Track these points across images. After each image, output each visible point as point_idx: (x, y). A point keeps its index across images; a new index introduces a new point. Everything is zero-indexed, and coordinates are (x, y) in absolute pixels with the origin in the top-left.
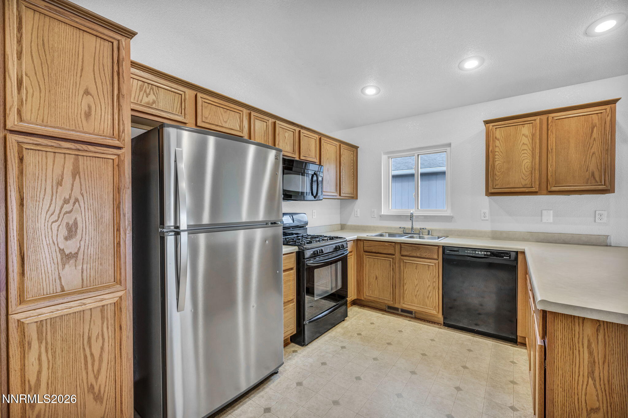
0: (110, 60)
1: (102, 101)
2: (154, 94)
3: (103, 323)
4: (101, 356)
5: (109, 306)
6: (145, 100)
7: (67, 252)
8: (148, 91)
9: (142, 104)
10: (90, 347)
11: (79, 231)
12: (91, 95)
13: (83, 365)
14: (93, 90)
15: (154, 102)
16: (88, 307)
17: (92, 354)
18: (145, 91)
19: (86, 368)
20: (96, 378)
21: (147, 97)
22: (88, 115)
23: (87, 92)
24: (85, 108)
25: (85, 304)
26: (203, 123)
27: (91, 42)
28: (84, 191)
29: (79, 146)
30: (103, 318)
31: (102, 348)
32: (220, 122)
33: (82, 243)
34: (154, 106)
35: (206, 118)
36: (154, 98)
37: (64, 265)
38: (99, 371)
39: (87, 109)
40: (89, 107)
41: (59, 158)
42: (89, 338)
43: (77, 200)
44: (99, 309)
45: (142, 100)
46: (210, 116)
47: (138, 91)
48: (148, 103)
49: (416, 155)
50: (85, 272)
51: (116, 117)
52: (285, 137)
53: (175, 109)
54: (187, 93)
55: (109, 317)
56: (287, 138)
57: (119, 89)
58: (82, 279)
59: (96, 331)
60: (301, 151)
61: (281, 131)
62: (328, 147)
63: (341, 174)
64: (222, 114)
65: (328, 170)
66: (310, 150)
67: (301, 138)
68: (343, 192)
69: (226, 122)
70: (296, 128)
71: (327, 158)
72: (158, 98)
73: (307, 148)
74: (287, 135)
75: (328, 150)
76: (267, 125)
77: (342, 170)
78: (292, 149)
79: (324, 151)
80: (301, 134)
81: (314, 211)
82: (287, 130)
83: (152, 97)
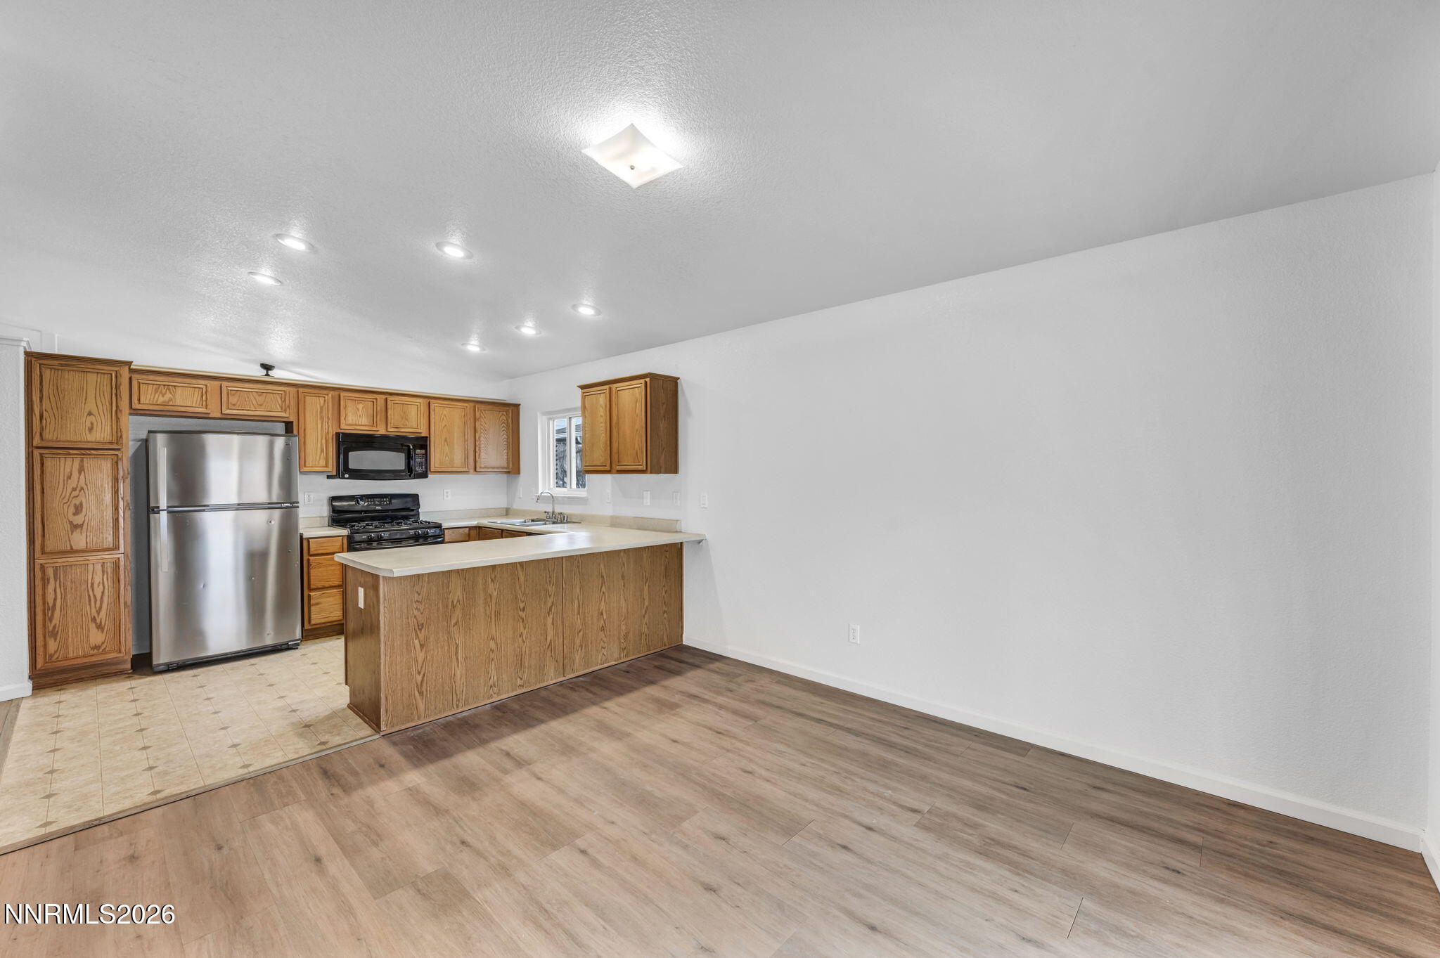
0: (109, 387)
1: (103, 417)
2: (171, 393)
3: (103, 575)
4: (102, 598)
5: (109, 564)
6: (161, 400)
7: (75, 523)
8: (164, 391)
9: (158, 403)
10: (93, 590)
11: (85, 509)
12: (93, 414)
13: (87, 603)
14: (94, 411)
15: (171, 400)
16: (92, 562)
17: (95, 596)
18: (161, 392)
19: (90, 604)
20: (98, 614)
21: (163, 396)
22: (91, 429)
23: (90, 414)
24: (88, 424)
25: (89, 560)
26: (230, 410)
27: (92, 378)
28: (88, 482)
29: (83, 452)
30: (103, 572)
31: (103, 593)
32: (252, 406)
33: (87, 517)
34: (171, 403)
35: (234, 405)
36: (170, 395)
37: (72, 532)
38: (100, 608)
39: (90, 426)
40: (92, 424)
41: (69, 462)
42: (92, 584)
43: (82, 489)
44: (100, 565)
45: (157, 400)
46: (239, 403)
47: (153, 395)
48: (164, 402)
49: (568, 417)
50: (88, 537)
51: (114, 427)
52: (359, 409)
53: (195, 402)
54: (208, 385)
55: (109, 570)
56: (360, 411)
57: (117, 406)
58: (87, 543)
59: (98, 579)
60: (389, 424)
61: (350, 404)
62: (445, 412)
63: (477, 444)
64: (255, 398)
65: (446, 440)
66: (406, 419)
67: (389, 407)
68: (482, 466)
69: (261, 405)
70: (378, 397)
71: (443, 425)
72: (174, 396)
73: (402, 418)
74: (360, 406)
75: (445, 415)
76: (325, 401)
77: (480, 437)
78: (372, 422)
79: (437, 418)
80: (389, 402)
81: (448, 491)
82: (361, 401)
83: (168, 396)
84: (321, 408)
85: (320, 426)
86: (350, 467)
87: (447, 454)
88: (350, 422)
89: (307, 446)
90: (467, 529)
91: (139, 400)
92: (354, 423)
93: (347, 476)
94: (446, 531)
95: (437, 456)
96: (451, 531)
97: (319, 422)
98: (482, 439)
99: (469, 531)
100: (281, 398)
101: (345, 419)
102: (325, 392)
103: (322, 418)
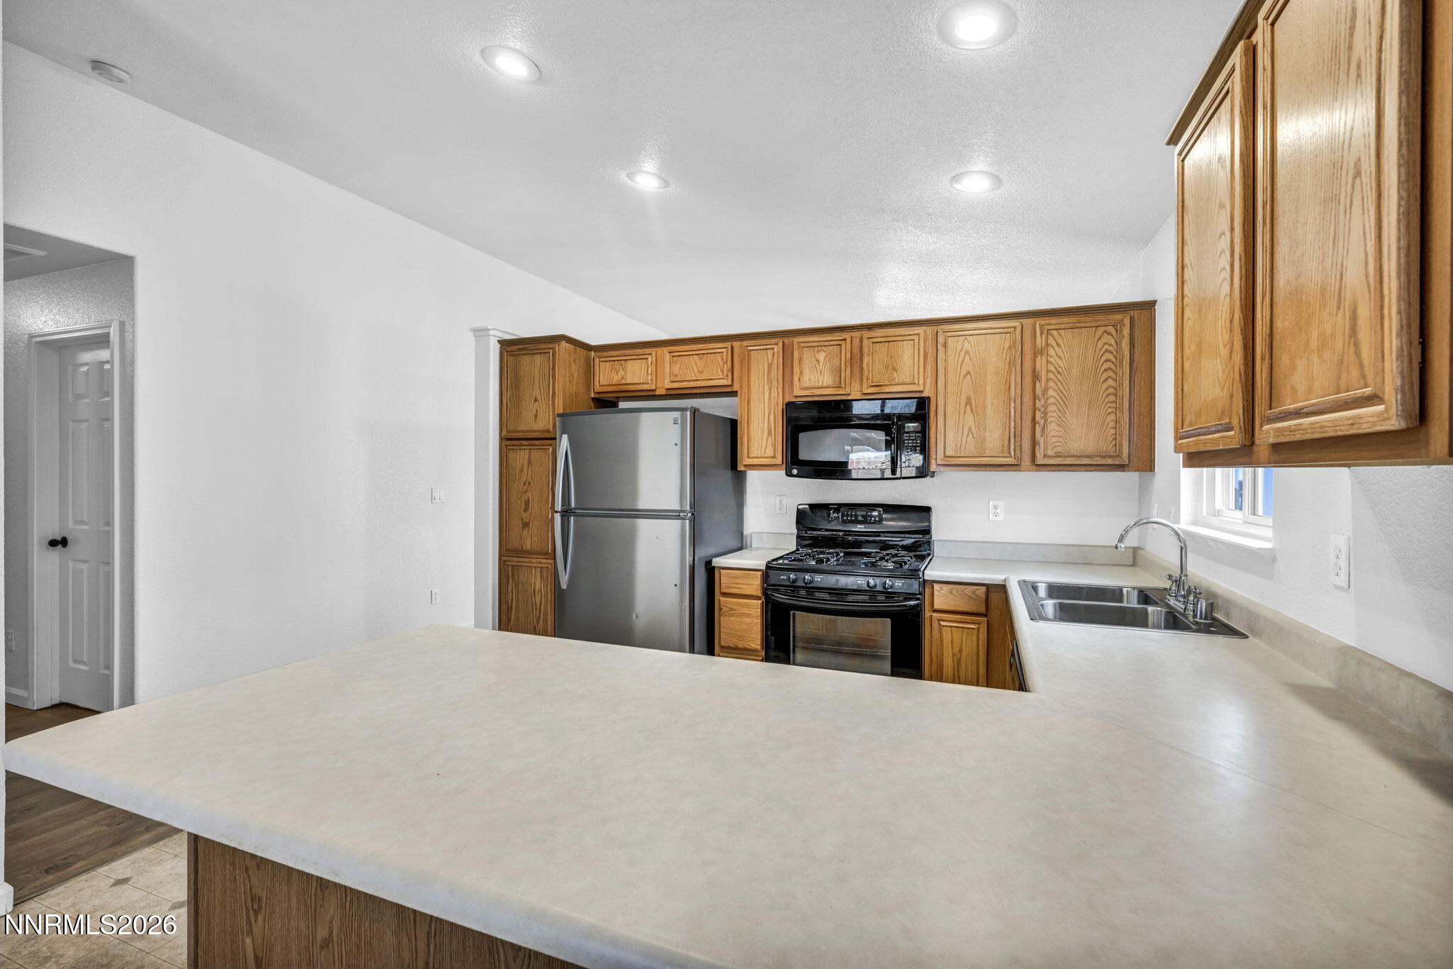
0: (548, 368)
1: (544, 403)
2: (623, 369)
6: (616, 379)
7: (525, 520)
8: (618, 367)
9: (614, 383)
10: (534, 597)
11: (530, 506)
12: (537, 401)
13: (531, 610)
14: (539, 398)
15: (623, 378)
16: (534, 564)
18: (616, 369)
19: (533, 612)
21: (617, 374)
24: (534, 411)
25: (531, 562)
26: (672, 384)
28: (533, 475)
29: (530, 442)
30: (541, 577)
32: (693, 375)
33: (532, 515)
34: (623, 382)
35: (676, 376)
37: (523, 529)
38: (539, 618)
39: (535, 413)
41: (522, 451)
42: (534, 590)
43: (529, 483)
44: (539, 570)
45: (613, 379)
46: (681, 372)
47: (609, 374)
48: (618, 381)
50: (532, 538)
51: (551, 413)
52: (818, 361)
53: (642, 377)
54: (653, 353)
56: (821, 364)
57: (553, 389)
58: (531, 543)
60: (865, 380)
61: (808, 356)
62: (967, 346)
63: (1038, 404)
64: (696, 363)
65: (968, 402)
66: (894, 369)
67: (865, 350)
68: (1050, 452)
69: (701, 372)
70: (847, 335)
71: (963, 373)
72: (625, 372)
73: (887, 367)
74: (821, 356)
75: (967, 352)
76: (774, 354)
77: (1046, 390)
78: (838, 380)
79: (950, 360)
80: (865, 342)
81: (997, 503)
82: (821, 346)
83: (622, 372)
84: (770, 367)
85: (767, 393)
86: (800, 458)
87: (970, 429)
88: (806, 384)
89: (752, 427)
90: (984, 588)
91: (599, 382)
92: (812, 385)
93: (795, 472)
94: (936, 587)
95: (950, 434)
96: (946, 587)
97: (767, 387)
98: (1051, 392)
99: (987, 592)
100: (722, 359)
101: (799, 379)
102: (773, 341)
103: (770, 382)
